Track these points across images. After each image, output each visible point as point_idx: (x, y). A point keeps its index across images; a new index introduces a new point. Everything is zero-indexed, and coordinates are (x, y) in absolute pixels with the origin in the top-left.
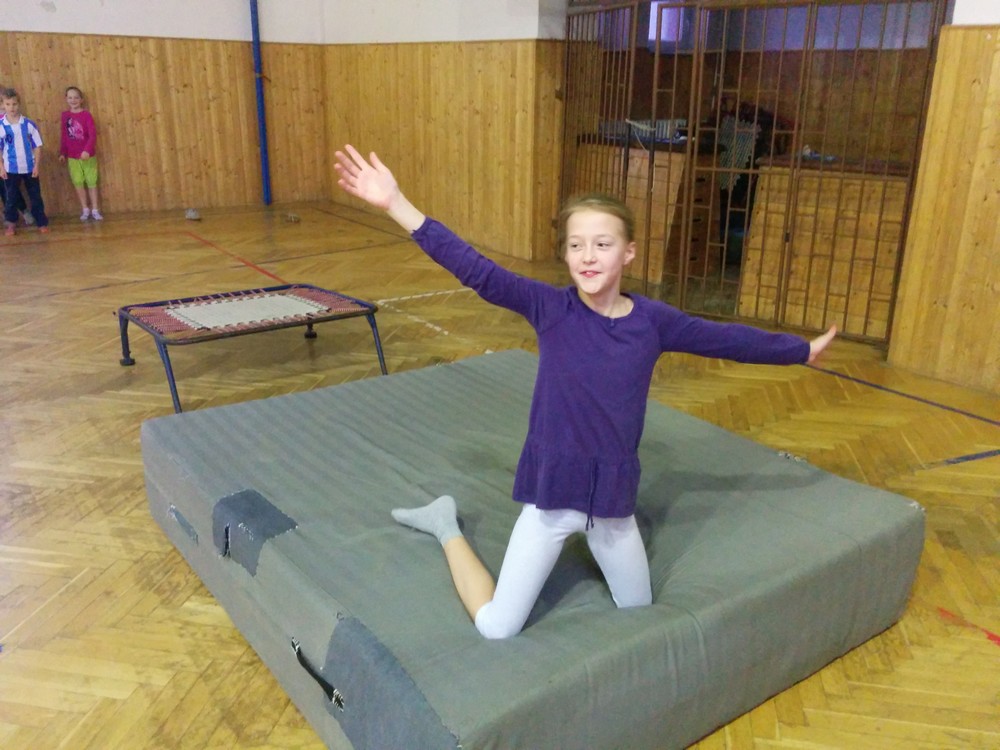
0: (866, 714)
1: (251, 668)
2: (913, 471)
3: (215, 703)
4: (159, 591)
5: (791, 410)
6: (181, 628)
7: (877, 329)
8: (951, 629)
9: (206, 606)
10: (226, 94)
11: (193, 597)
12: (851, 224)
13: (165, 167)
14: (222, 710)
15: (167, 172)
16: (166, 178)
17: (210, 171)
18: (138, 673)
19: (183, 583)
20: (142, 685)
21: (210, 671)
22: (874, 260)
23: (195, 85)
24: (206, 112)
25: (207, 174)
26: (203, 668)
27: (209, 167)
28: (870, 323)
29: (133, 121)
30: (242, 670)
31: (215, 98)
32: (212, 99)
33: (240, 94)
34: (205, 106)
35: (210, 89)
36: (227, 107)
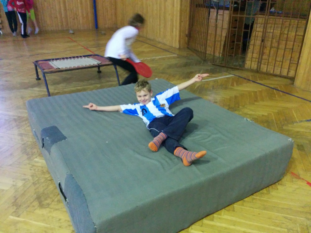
0: (256, 209)
1: (50, 182)
2: (293, 123)
3: (35, 193)
4: (27, 155)
5: (256, 101)
6: (31, 167)
7: (292, 74)
8: (294, 180)
9: (42, 160)
11: (38, 157)
12: (285, 36)
14: (37, 196)
15: (64, 17)
16: (64, 20)
18: (13, 181)
19: (36, 152)
20: (14, 185)
21: (37, 182)
22: (293, 49)
26: (35, 181)
27: (77, 16)
28: (290, 72)
30: (47, 182)
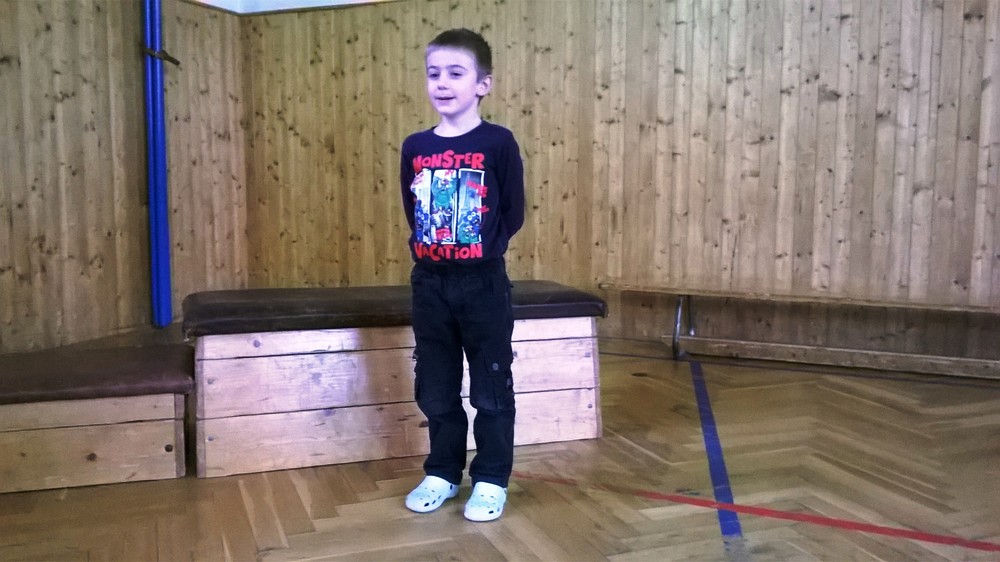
10: (86, 89)
17: (53, 263)
23: (25, 59)
24: (47, 126)
25: (44, 269)
27: (49, 252)
31: (65, 96)
32: (60, 96)
33: (113, 91)
34: (46, 110)
35: (57, 72)
36: (87, 117)
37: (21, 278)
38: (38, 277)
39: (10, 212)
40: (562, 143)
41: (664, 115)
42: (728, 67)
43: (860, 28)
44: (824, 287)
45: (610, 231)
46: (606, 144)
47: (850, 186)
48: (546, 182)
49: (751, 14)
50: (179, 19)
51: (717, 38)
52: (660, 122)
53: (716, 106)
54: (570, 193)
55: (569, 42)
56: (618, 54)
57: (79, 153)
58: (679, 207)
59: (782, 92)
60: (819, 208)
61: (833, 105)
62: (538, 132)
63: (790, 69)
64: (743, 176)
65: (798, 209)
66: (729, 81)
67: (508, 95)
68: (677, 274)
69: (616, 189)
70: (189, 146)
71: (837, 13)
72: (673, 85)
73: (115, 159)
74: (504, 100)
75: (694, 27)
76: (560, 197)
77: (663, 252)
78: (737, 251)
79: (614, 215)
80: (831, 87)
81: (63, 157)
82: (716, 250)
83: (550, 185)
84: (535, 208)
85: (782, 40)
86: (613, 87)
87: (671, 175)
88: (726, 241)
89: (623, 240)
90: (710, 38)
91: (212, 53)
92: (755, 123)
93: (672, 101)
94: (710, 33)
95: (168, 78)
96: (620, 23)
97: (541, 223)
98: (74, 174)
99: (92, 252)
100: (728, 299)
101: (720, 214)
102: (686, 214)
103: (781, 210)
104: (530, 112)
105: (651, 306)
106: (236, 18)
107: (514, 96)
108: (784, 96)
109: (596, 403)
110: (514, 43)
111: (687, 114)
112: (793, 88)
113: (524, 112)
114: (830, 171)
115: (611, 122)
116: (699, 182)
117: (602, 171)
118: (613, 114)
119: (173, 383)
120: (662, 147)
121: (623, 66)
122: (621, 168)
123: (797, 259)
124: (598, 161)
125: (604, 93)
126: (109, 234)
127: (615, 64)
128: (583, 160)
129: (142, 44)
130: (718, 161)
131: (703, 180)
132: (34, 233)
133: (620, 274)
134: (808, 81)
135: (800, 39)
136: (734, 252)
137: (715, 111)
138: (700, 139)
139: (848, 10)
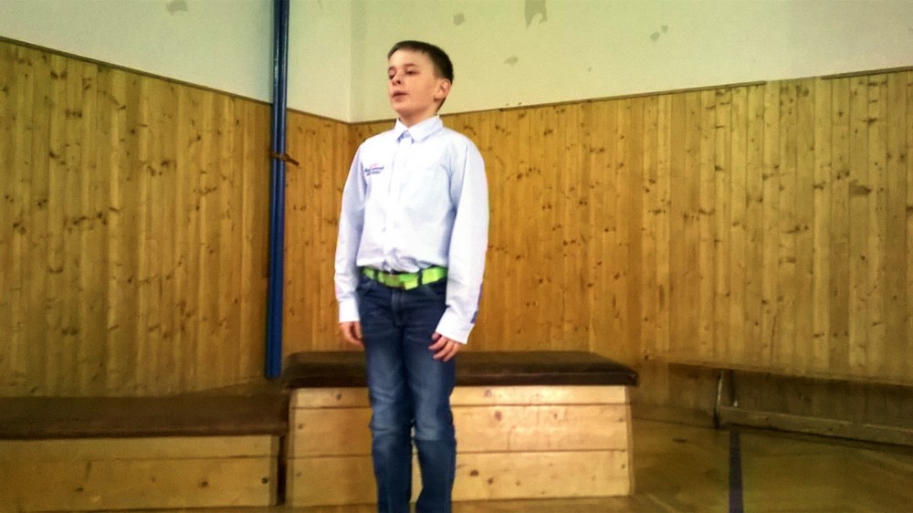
10: (225, 186)
13: (112, 318)
15: (116, 327)
16: (112, 341)
17: (190, 325)
23: (181, 162)
24: (193, 215)
27: (188, 315)
29: (65, 222)
31: (209, 190)
32: (204, 191)
33: (245, 186)
34: (193, 203)
35: (204, 172)
36: (225, 207)
37: (165, 336)
38: (178, 336)
39: (160, 282)
40: (614, 229)
41: (705, 205)
42: (763, 165)
43: (887, 129)
44: (860, 365)
45: (658, 307)
46: (654, 230)
47: (883, 273)
48: (600, 263)
49: (783, 120)
50: (300, 129)
51: (753, 141)
52: (702, 212)
53: (753, 199)
54: (621, 273)
55: (620, 145)
56: (663, 153)
57: (216, 236)
58: (721, 289)
59: (815, 187)
60: (854, 293)
61: (863, 199)
62: (592, 221)
63: (822, 167)
64: (780, 262)
65: (834, 292)
66: (765, 177)
67: (567, 190)
68: (721, 348)
69: (663, 270)
70: (303, 230)
71: (865, 116)
72: (714, 180)
73: (245, 241)
74: (563, 192)
75: (732, 131)
76: (612, 276)
77: (707, 328)
78: (776, 329)
79: (662, 294)
80: (861, 183)
81: (204, 239)
82: (757, 329)
83: (603, 266)
84: (590, 285)
85: (814, 141)
86: (659, 181)
87: (714, 260)
88: (766, 321)
89: (670, 316)
90: (747, 141)
91: (325, 154)
92: (790, 214)
93: (713, 194)
94: (747, 137)
95: (289, 176)
96: (665, 128)
97: (595, 299)
98: (211, 252)
99: (222, 315)
100: (769, 374)
101: (759, 294)
102: (728, 295)
103: (817, 293)
104: (586, 203)
105: (697, 378)
106: (346, 127)
107: (572, 189)
108: (818, 191)
109: (629, 465)
110: (572, 145)
111: (727, 206)
112: (824, 183)
113: (581, 203)
114: (863, 258)
115: (658, 212)
116: (740, 266)
117: (649, 255)
118: (660, 205)
119: (273, 426)
120: (705, 234)
121: (668, 164)
122: (668, 252)
123: (833, 339)
124: (646, 244)
125: (652, 187)
126: (236, 301)
127: (661, 162)
128: (633, 244)
129: (271, 149)
130: (756, 249)
131: (743, 266)
132: (177, 300)
133: (667, 347)
134: (839, 177)
135: (830, 140)
136: (773, 332)
137: (753, 204)
138: (739, 228)
139: (874, 115)
